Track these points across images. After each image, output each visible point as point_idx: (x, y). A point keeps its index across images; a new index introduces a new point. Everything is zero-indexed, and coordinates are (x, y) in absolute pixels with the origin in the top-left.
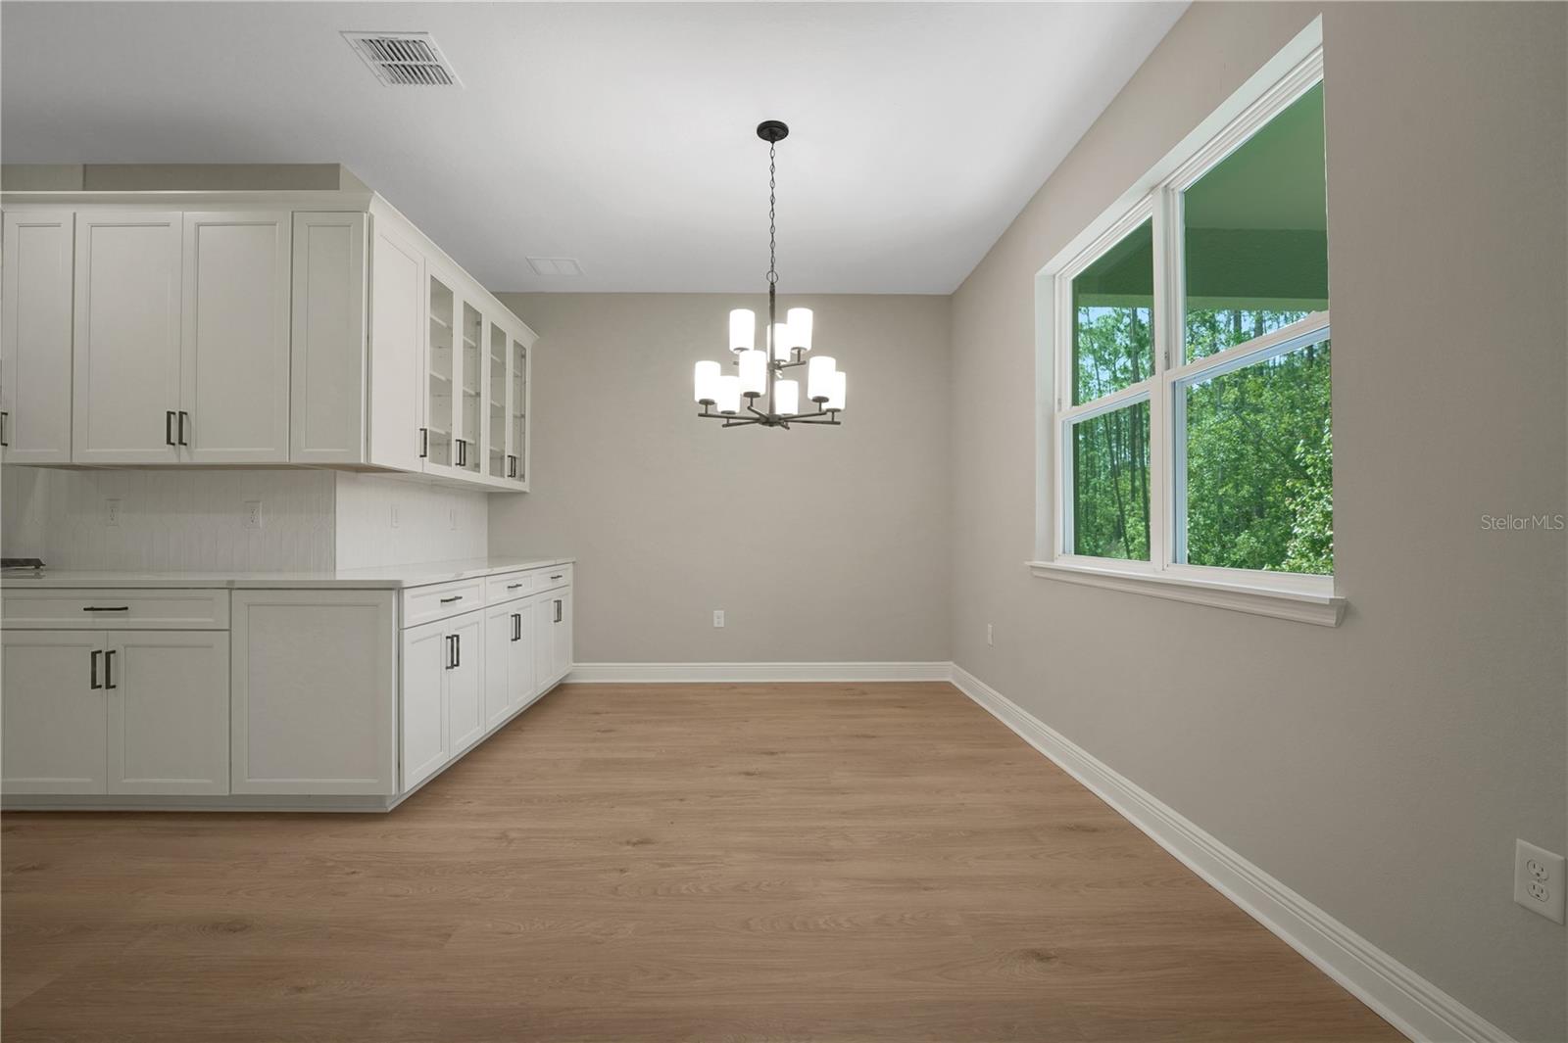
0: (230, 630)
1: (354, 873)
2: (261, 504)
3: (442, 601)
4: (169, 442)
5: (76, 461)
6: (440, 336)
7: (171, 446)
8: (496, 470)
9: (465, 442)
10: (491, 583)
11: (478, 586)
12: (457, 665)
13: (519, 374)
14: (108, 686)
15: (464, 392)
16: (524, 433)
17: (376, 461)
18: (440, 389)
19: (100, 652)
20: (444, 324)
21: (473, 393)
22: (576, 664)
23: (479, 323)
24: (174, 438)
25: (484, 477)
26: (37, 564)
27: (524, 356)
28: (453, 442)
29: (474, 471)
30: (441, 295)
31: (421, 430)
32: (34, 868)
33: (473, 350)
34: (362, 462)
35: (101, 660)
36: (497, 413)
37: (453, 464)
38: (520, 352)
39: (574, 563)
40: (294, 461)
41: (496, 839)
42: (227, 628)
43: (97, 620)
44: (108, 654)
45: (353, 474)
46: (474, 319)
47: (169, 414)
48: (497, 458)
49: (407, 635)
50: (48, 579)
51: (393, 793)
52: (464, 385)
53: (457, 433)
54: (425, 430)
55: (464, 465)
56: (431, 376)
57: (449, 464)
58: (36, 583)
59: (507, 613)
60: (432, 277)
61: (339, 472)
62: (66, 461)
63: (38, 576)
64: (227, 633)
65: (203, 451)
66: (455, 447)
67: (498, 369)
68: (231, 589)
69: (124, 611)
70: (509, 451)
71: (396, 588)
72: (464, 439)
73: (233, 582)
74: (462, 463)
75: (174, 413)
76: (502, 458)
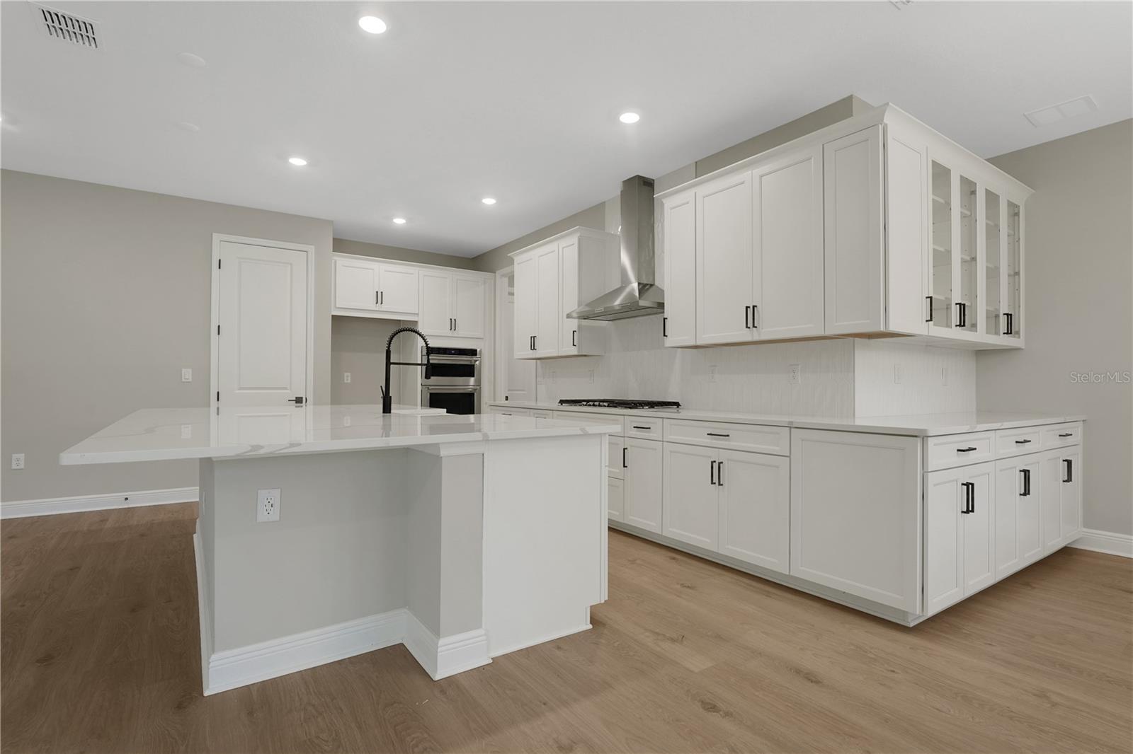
0: (789, 457)
1: (893, 671)
2: (799, 366)
3: (958, 450)
4: (747, 327)
5: (699, 343)
6: (941, 211)
7: (748, 329)
8: (993, 328)
9: (964, 305)
10: (1001, 437)
11: (989, 438)
12: (973, 511)
13: (1012, 232)
14: (720, 484)
15: (962, 259)
16: (1018, 290)
17: (893, 328)
18: (941, 260)
19: (715, 462)
20: (942, 201)
21: (968, 258)
22: (1085, 530)
23: (973, 193)
24: (750, 324)
25: (981, 336)
26: (677, 404)
27: (1017, 214)
28: (953, 305)
29: (971, 331)
30: (940, 174)
31: (927, 298)
32: (688, 587)
33: (969, 220)
34: (882, 329)
35: (716, 466)
36: (992, 274)
37: (953, 325)
38: (1014, 212)
39: (1083, 421)
40: (828, 333)
41: (1035, 695)
42: (788, 455)
43: (714, 441)
44: (719, 463)
45: (866, 341)
46: (969, 189)
47: (747, 307)
48: (993, 317)
49: (931, 478)
50: (683, 413)
51: (918, 613)
52: (962, 254)
53: (957, 297)
54: (931, 298)
55: (964, 325)
56: (934, 250)
57: (948, 325)
58: (675, 416)
59: (1015, 467)
60: (933, 161)
61: (857, 339)
62: (693, 343)
63: (678, 412)
64: (788, 458)
65: (766, 331)
66: (955, 311)
67: (992, 231)
68: (790, 427)
69: (727, 437)
70: (1004, 309)
71: (920, 436)
72: (963, 303)
73: (792, 422)
74: (962, 324)
75: (749, 307)
76: (997, 316)
